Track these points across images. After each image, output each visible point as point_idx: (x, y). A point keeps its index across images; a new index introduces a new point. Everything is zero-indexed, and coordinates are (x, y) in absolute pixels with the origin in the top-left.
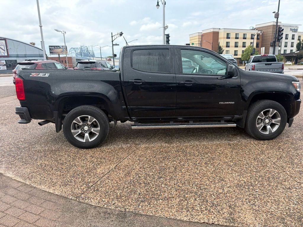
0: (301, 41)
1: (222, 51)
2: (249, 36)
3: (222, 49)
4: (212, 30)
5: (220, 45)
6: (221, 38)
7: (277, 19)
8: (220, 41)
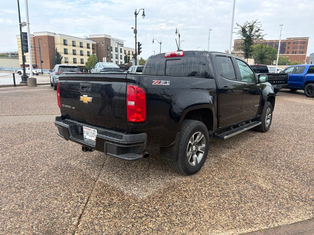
0: (127, 55)
1: (60, 57)
2: (85, 45)
3: (61, 56)
4: (46, 34)
5: (57, 51)
6: (58, 44)
7: (136, 34)
8: (56, 46)
